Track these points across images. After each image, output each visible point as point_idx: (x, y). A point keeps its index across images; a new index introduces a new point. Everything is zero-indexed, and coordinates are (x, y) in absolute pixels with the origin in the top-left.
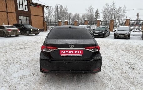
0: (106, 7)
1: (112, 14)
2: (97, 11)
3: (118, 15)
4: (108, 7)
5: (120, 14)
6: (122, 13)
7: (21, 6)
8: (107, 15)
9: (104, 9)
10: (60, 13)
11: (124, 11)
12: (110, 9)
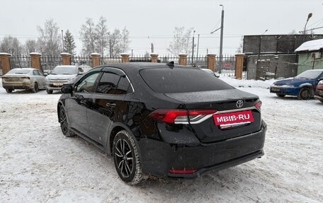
0: (88, 26)
1: (103, 44)
2: (68, 34)
3: (115, 46)
4: (92, 27)
5: (119, 43)
6: (122, 43)
8: (92, 44)
9: (84, 32)
11: (125, 38)
12: (97, 32)
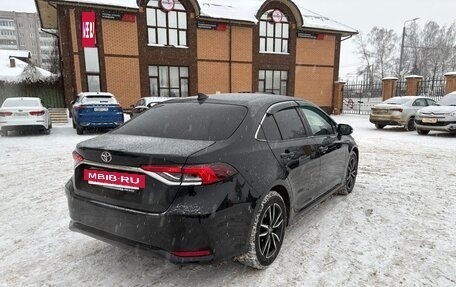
7: (270, 41)
10: (426, 50)
